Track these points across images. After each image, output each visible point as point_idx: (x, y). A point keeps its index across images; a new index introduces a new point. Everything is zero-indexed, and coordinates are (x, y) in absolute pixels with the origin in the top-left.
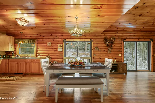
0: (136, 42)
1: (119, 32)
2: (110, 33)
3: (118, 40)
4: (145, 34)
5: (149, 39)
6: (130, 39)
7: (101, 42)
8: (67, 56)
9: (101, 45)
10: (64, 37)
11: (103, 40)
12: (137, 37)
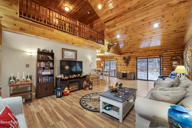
0: (147, 58)
1: (133, 53)
2: (127, 54)
3: (133, 58)
4: (154, 52)
5: (159, 55)
6: (141, 57)
7: (122, 60)
8: (105, 68)
9: (122, 62)
10: (104, 59)
11: (123, 59)
12: (147, 55)
